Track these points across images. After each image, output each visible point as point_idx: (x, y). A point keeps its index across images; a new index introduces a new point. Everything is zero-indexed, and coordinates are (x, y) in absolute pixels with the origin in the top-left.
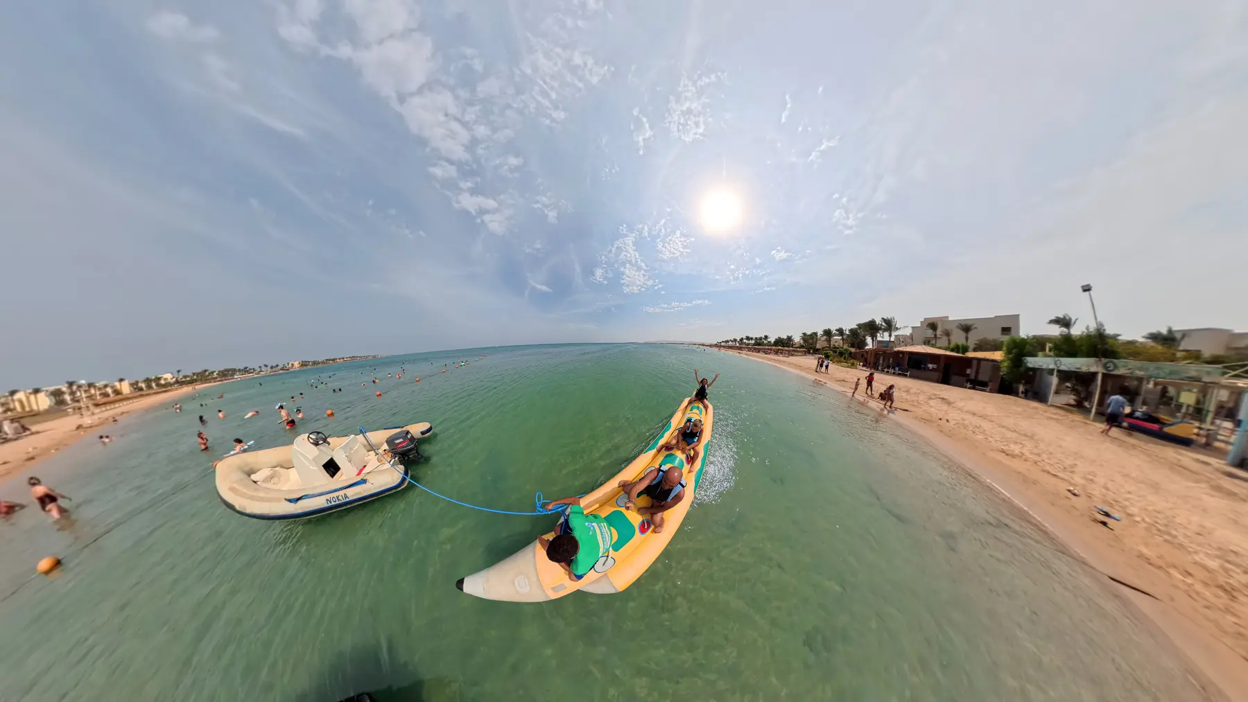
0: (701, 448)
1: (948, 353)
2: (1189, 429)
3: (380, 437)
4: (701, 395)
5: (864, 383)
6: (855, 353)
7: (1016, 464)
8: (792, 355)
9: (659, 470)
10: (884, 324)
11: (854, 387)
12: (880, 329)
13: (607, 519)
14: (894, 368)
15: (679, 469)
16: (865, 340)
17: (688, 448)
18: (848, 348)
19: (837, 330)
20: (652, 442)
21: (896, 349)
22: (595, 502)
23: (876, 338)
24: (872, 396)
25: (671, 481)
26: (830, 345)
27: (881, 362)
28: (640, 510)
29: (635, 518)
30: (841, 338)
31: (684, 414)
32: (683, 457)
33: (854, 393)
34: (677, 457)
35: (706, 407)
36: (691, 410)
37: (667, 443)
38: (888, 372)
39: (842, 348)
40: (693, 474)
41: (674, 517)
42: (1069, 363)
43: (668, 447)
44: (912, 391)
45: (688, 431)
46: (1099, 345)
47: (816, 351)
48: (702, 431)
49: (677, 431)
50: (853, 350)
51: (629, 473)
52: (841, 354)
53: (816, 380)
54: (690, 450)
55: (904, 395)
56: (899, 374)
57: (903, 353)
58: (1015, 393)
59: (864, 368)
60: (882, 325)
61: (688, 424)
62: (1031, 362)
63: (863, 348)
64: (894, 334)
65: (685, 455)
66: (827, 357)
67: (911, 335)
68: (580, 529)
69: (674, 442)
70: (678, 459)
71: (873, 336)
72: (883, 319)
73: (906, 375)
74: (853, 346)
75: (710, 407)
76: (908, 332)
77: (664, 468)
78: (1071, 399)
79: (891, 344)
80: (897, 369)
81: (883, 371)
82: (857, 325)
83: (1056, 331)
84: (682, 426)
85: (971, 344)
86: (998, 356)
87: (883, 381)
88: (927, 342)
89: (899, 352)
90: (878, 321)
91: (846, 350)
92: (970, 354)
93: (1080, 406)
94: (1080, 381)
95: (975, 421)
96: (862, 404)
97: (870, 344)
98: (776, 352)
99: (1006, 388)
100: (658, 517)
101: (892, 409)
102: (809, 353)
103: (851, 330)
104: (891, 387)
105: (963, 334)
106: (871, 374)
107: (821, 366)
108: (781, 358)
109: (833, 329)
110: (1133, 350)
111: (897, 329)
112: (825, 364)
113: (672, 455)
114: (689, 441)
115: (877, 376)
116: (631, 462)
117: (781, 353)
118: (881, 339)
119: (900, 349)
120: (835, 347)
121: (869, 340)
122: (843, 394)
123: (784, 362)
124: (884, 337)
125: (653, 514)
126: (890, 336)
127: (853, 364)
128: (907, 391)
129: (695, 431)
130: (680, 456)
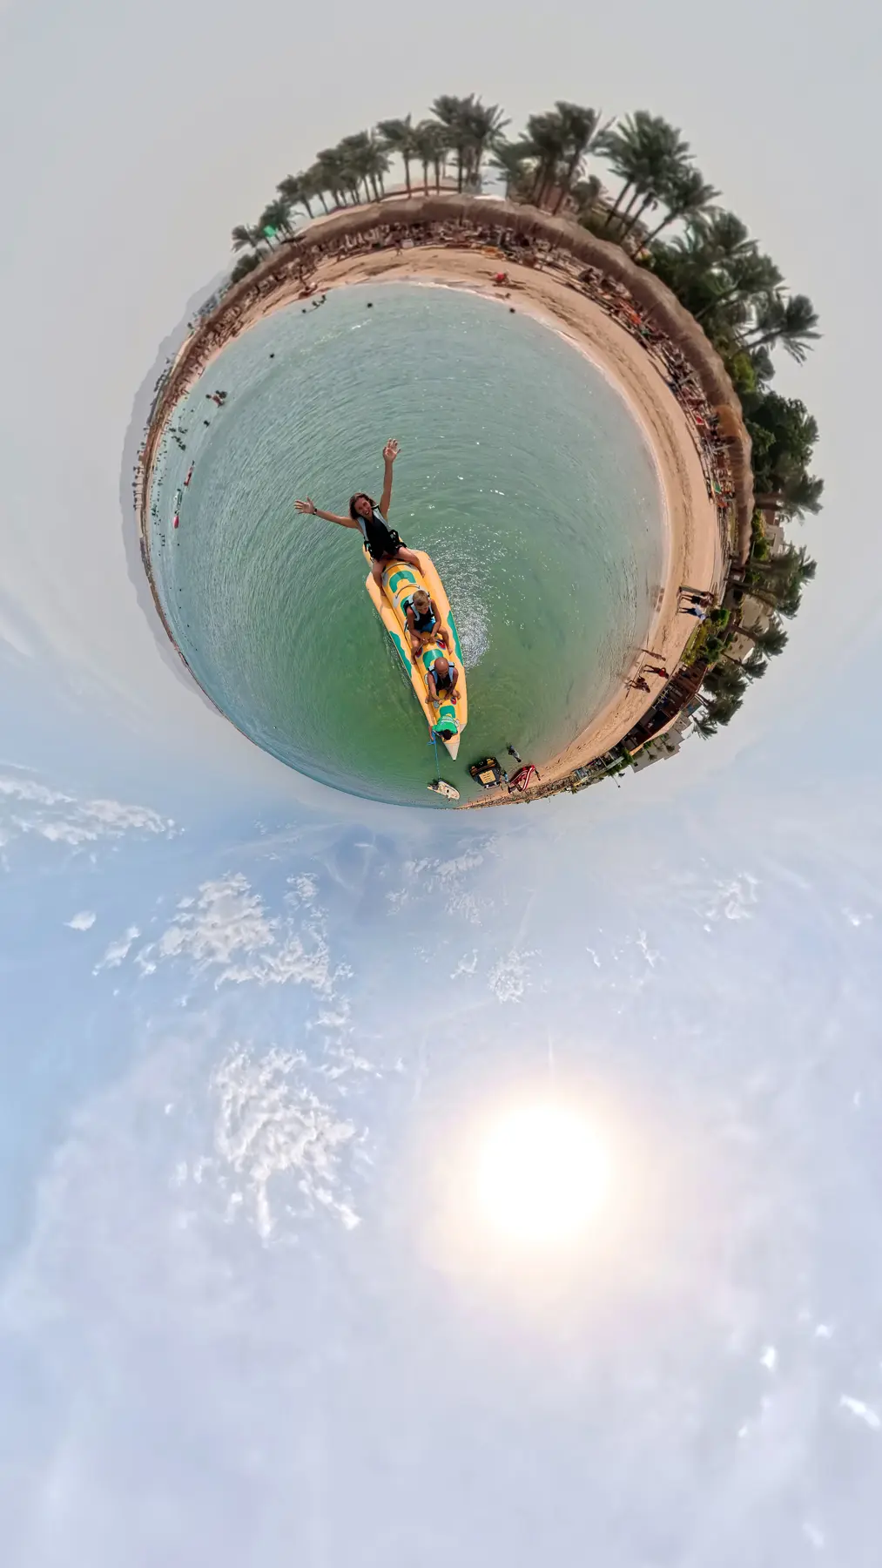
0: (446, 626)
1: (650, 739)
2: (589, 767)
3: (438, 791)
4: (385, 546)
5: (659, 664)
6: (704, 668)
7: (594, 735)
8: (722, 510)
9: (430, 672)
10: (711, 727)
11: (655, 652)
12: (710, 719)
13: (442, 715)
14: (664, 699)
15: (441, 657)
16: (713, 693)
17: (433, 635)
18: (717, 661)
19: (763, 666)
20: (404, 666)
21: (680, 713)
22: (432, 718)
23: (705, 705)
24: (642, 670)
25: (443, 671)
26: (742, 631)
27: (677, 692)
28: (446, 698)
29: (448, 703)
30: (744, 661)
31: (391, 606)
32: (436, 646)
33: (647, 652)
34: (431, 652)
35: (414, 563)
36: (394, 589)
37: (412, 652)
38: (664, 692)
39: (722, 652)
40: (454, 653)
41: (461, 686)
42: (613, 765)
43: (417, 653)
44: (640, 704)
45: (418, 619)
46: (611, 772)
47: (735, 591)
48: (433, 605)
49: (407, 631)
50: (710, 667)
51: (422, 694)
52: (712, 645)
53: (663, 591)
54: (436, 635)
55: (639, 697)
56: (657, 701)
57: (673, 716)
58: (616, 746)
59: (677, 670)
60: (712, 724)
61: (409, 610)
62: (621, 759)
63: (704, 681)
64: (694, 724)
65: (436, 644)
66: (715, 616)
67: (680, 733)
68: (442, 728)
69: (416, 643)
70: (433, 652)
71: (710, 705)
72: (716, 732)
73: (654, 705)
74: (717, 670)
75: (423, 558)
76: (684, 733)
77: (431, 668)
78: (606, 757)
79: (688, 712)
80: (663, 702)
81: (666, 689)
82: (741, 702)
83: (622, 771)
84: (405, 621)
85: (645, 751)
86: (632, 753)
87: (657, 684)
88: (666, 736)
89: (676, 713)
90: (718, 726)
91: (715, 657)
92: (641, 746)
93: (603, 757)
94: (609, 762)
95: (613, 728)
96: (634, 660)
97: (705, 694)
98: (715, 436)
99: (620, 745)
100: (455, 693)
101: (628, 686)
102: (733, 570)
103: (742, 687)
104: (648, 690)
105: (652, 754)
106: (667, 676)
107: (695, 600)
108: (697, 467)
109: (772, 661)
110: (604, 774)
111: (695, 730)
112: (698, 607)
113: (426, 654)
114: (429, 626)
115: (663, 681)
116: (414, 691)
117: (719, 461)
118: (699, 709)
119: (677, 716)
120: (730, 639)
121: (710, 697)
122: (645, 637)
123: (684, 486)
124: (701, 713)
125: (452, 693)
126: (695, 719)
127: (688, 657)
128: (641, 701)
129: (425, 613)
130: (432, 648)
